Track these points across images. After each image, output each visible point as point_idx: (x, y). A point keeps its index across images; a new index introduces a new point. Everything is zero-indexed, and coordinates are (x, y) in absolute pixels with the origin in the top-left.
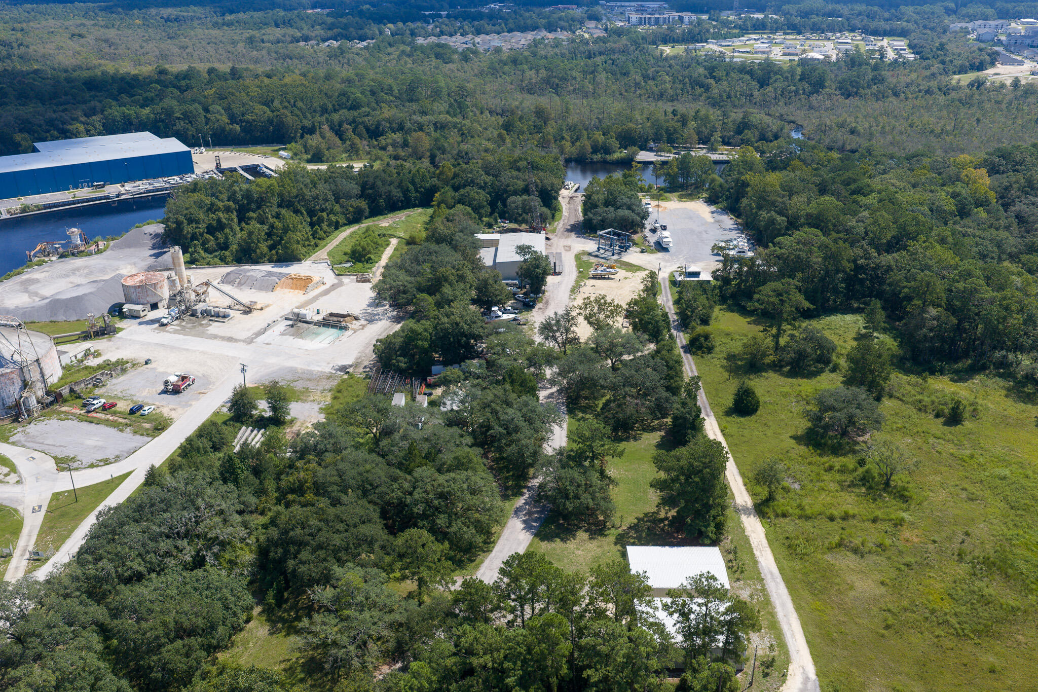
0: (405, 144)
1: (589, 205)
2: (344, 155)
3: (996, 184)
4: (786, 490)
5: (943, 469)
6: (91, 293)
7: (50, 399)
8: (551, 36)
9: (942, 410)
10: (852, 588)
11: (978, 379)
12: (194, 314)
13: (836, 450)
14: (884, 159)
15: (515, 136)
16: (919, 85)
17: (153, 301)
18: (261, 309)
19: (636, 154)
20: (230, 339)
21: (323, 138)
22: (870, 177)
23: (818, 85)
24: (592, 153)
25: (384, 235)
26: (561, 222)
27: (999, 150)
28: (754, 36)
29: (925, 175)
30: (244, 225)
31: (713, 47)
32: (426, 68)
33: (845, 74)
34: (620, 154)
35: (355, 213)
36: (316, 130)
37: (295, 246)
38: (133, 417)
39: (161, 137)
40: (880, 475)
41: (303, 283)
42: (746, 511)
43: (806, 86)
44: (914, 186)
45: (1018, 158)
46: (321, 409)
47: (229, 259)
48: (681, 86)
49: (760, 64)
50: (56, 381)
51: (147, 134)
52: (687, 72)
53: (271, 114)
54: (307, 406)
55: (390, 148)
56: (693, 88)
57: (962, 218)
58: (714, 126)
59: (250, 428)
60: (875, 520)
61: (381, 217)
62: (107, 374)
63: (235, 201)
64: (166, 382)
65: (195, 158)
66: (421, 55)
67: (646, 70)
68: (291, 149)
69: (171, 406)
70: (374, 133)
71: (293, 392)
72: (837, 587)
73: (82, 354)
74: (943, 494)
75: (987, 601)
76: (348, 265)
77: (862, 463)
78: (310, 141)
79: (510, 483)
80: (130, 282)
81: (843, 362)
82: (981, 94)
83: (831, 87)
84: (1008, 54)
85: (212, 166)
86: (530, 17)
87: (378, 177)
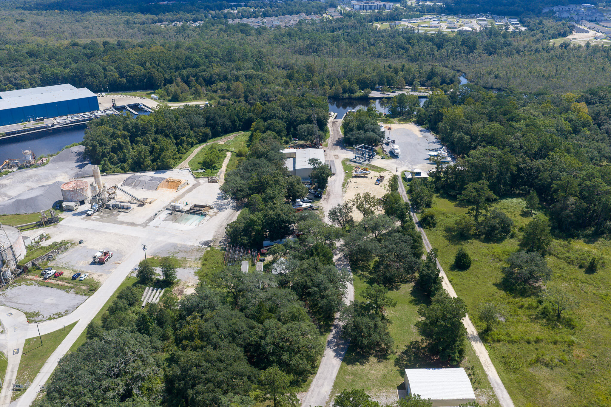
0: (229, 89)
1: (346, 127)
2: (192, 97)
3: (591, 111)
4: (497, 322)
5: (591, 305)
6: (41, 195)
7: (20, 271)
8: (308, 17)
9: (584, 263)
10: (549, 392)
11: (601, 241)
12: (108, 208)
13: (523, 293)
15: (295, 83)
16: (531, 47)
17: (81, 199)
18: (150, 203)
19: (369, 93)
20: (132, 224)
21: (178, 86)
22: (517, 109)
23: (472, 48)
24: (343, 93)
25: (222, 150)
26: (330, 140)
28: (429, 16)
29: (549, 107)
30: (134, 145)
31: (405, 24)
32: (236, 40)
33: (487, 40)
34: (360, 93)
35: (203, 136)
36: (173, 81)
37: (168, 160)
38: (74, 282)
39: (78, 88)
40: (554, 310)
41: (175, 184)
42: (474, 338)
43: (465, 48)
44: (544, 114)
46: (195, 272)
47: (127, 169)
48: (391, 49)
49: (436, 35)
50: (23, 258)
51: (68, 85)
52: (393, 40)
53: (145, 71)
54: (186, 270)
55: (219, 92)
56: (398, 50)
57: (576, 135)
58: (414, 75)
59: (152, 288)
60: (555, 343)
61: (219, 138)
62: (55, 252)
63: (128, 130)
64: (95, 257)
65: (100, 100)
66: (232, 31)
67: (369, 39)
68: (158, 93)
69: (99, 273)
70: (209, 82)
71: (176, 261)
72: (540, 392)
73: (38, 238)
74: (594, 322)
76: (202, 171)
77: (540, 302)
78: (170, 88)
79: (322, 323)
80: (66, 188)
81: (517, 232)
82: (568, 52)
83: (480, 49)
84: (579, 26)
85: (110, 105)
86: (295, 6)
87: (215, 113)
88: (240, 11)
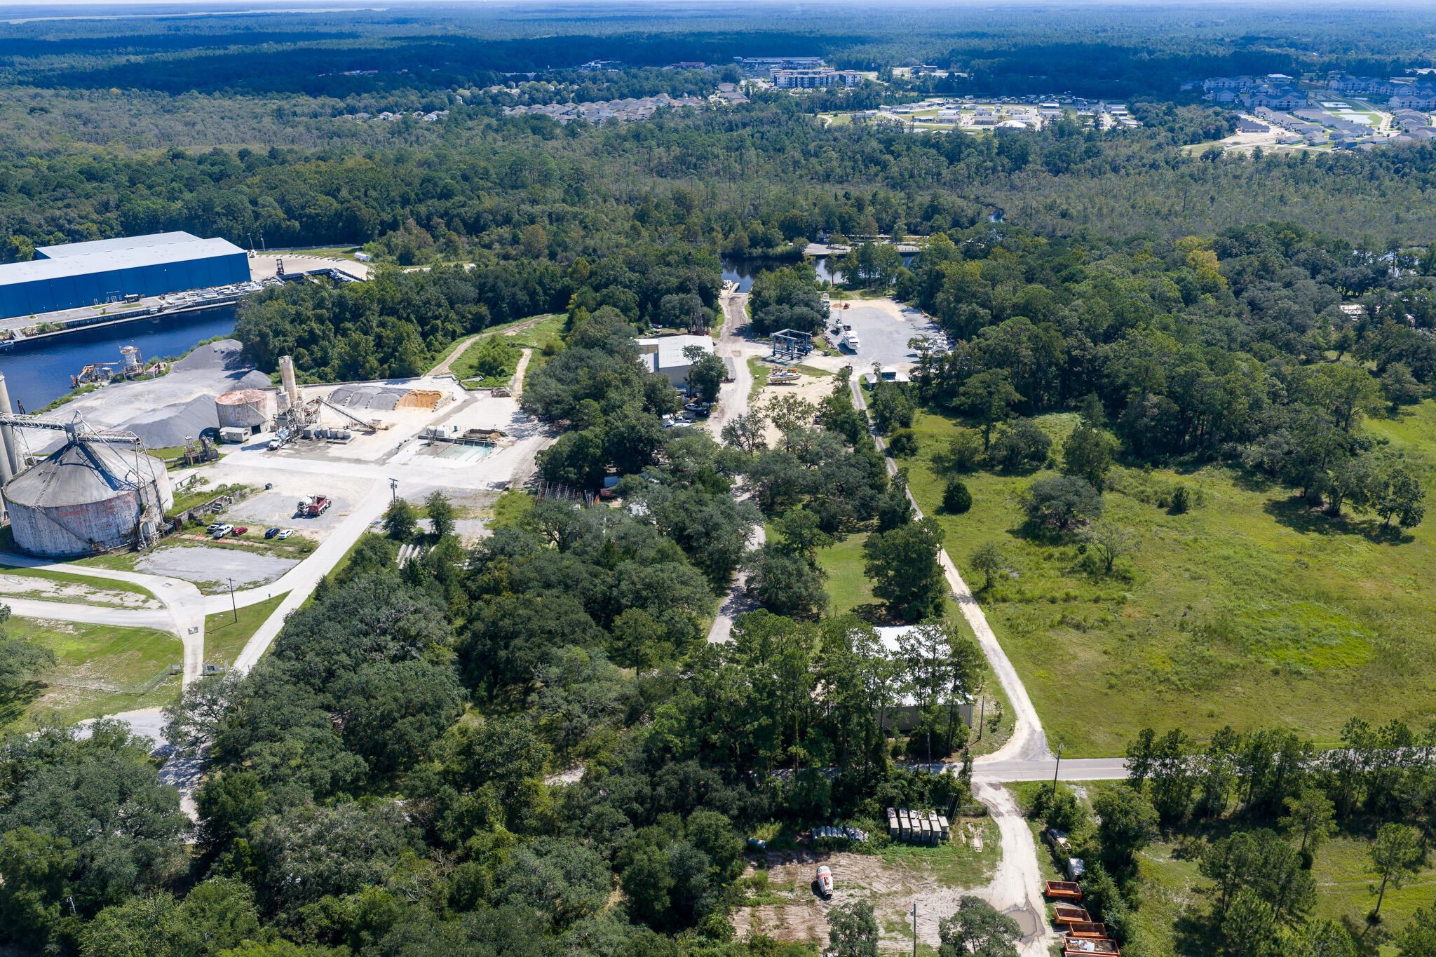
0: (515, 241)
1: (757, 304)
3: (1228, 268)
4: (1005, 578)
5: (1166, 553)
6: (173, 418)
7: (169, 526)
8: (677, 103)
9: (1166, 499)
10: (1075, 657)
11: (1206, 470)
12: (306, 436)
13: (1056, 541)
14: (1100, 244)
15: (653, 228)
16: (1142, 158)
17: (254, 423)
18: (386, 429)
19: (804, 246)
20: (358, 461)
21: (410, 234)
22: (1084, 263)
23: (1020, 160)
24: (750, 247)
25: (513, 346)
26: (725, 325)
27: (1230, 230)
28: (937, 100)
29: (1145, 260)
30: (339, 337)
31: (885, 115)
32: (525, 145)
33: (1053, 145)
34: (782, 248)
35: (474, 321)
36: (398, 225)
37: (412, 359)
38: (271, 541)
39: (204, 236)
40: (1102, 561)
41: (431, 399)
42: (965, 599)
43: (1006, 161)
44: (1134, 272)
45: (1252, 238)
46: (486, 525)
47: (331, 377)
48: (851, 164)
49: (948, 135)
50: (173, 506)
51: (182, 234)
52: (857, 147)
53: (339, 207)
54: (470, 523)
55: (497, 245)
56: (866, 166)
57: (1187, 305)
58: (896, 211)
59: (412, 545)
60: (1097, 601)
61: (505, 325)
62: (226, 500)
63: (326, 309)
64: (301, 504)
65: (252, 263)
66: (513, 130)
67: (807, 145)
68: (369, 250)
69: (311, 530)
70: (474, 227)
71: (451, 509)
72: (1060, 658)
73: (188, 481)
75: (1206, 661)
76: (478, 379)
77: (1082, 550)
78: (394, 239)
79: (712, 585)
80: (225, 402)
81: (1059, 458)
82: (1215, 168)
83: (1035, 163)
84: (1250, 118)
85: (272, 272)
86: (647, 79)
87: (497, 277)
88: (527, 89)
